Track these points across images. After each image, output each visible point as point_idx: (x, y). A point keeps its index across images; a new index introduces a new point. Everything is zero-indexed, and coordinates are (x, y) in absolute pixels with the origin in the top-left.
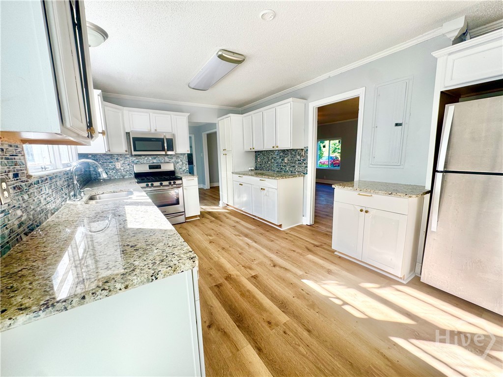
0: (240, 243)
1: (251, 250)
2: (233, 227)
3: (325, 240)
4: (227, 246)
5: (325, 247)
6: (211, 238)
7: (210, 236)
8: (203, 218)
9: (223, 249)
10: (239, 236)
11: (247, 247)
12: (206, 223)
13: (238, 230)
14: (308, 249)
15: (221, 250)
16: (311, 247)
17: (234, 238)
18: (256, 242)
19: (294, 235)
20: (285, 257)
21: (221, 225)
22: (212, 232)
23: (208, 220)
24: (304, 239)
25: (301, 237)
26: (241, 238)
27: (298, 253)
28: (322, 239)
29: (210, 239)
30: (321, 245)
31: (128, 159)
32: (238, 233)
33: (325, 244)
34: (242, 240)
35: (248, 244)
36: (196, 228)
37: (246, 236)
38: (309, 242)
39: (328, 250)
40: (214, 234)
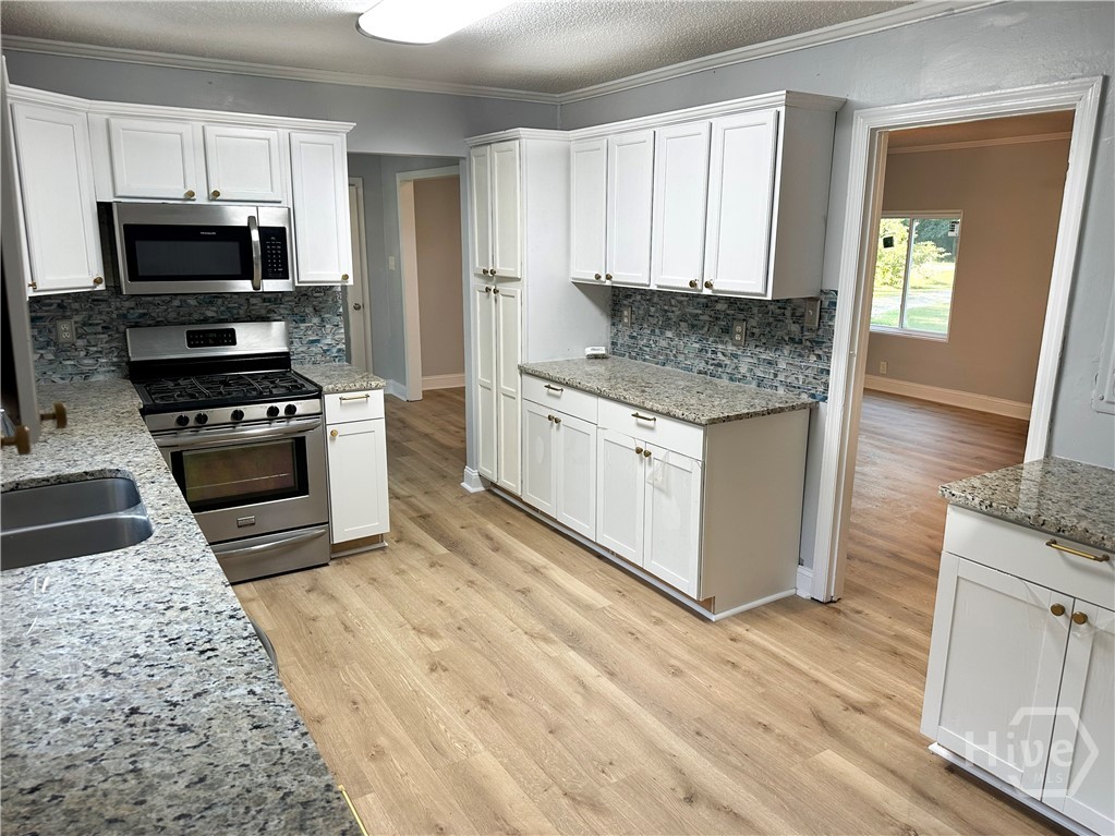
0: (552, 676)
1: (597, 716)
2: (520, 597)
3: (893, 680)
4: (498, 690)
5: (891, 713)
6: (435, 646)
7: (433, 634)
8: (402, 545)
9: (485, 701)
10: (546, 640)
11: (578, 700)
12: (412, 568)
13: (541, 612)
14: (822, 722)
15: (475, 710)
16: (833, 710)
17: (526, 649)
18: (612, 675)
19: (764, 650)
20: (733, 759)
21: (471, 583)
22: (436, 617)
23: (418, 555)
24: (805, 667)
25: (790, 659)
26: (552, 650)
27: (782, 738)
28: (878, 672)
29: (431, 654)
30: (875, 705)
31: (103, 306)
32: (539, 628)
33: (889, 698)
34: (557, 662)
35: (584, 686)
36: (375, 596)
37: (574, 639)
38: (824, 685)
39: (903, 732)
40: (447, 627)
